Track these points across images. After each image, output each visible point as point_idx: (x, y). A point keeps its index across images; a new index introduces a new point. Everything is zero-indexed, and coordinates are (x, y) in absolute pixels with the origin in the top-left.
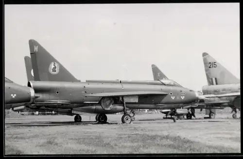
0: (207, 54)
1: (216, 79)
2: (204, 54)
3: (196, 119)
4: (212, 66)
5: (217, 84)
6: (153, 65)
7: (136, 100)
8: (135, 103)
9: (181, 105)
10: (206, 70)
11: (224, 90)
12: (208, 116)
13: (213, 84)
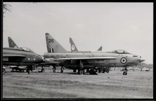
0: (48, 34)
1: (53, 49)
2: (47, 34)
3: (33, 72)
4: (51, 41)
5: (53, 52)
6: (9, 38)
7: (7, 60)
8: (6, 62)
9: (33, 63)
10: (47, 44)
11: (57, 56)
12: (41, 71)
13: (51, 52)
